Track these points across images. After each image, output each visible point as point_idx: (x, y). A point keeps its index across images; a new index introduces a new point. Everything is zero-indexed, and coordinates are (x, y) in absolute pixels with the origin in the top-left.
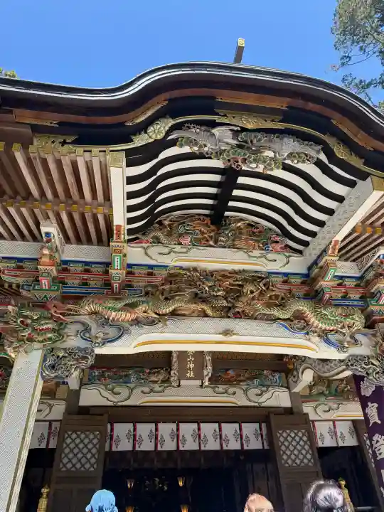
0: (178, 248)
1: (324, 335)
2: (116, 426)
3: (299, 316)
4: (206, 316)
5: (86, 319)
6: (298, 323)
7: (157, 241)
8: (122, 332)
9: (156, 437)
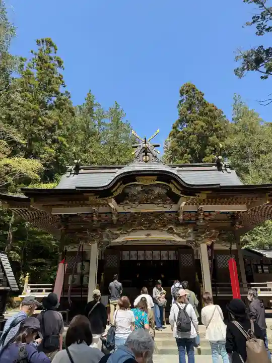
0: (134, 205)
1: (179, 235)
2: (123, 252)
3: (171, 229)
4: (142, 229)
5: (107, 232)
6: (171, 231)
7: (127, 203)
8: (117, 236)
9: (137, 255)
